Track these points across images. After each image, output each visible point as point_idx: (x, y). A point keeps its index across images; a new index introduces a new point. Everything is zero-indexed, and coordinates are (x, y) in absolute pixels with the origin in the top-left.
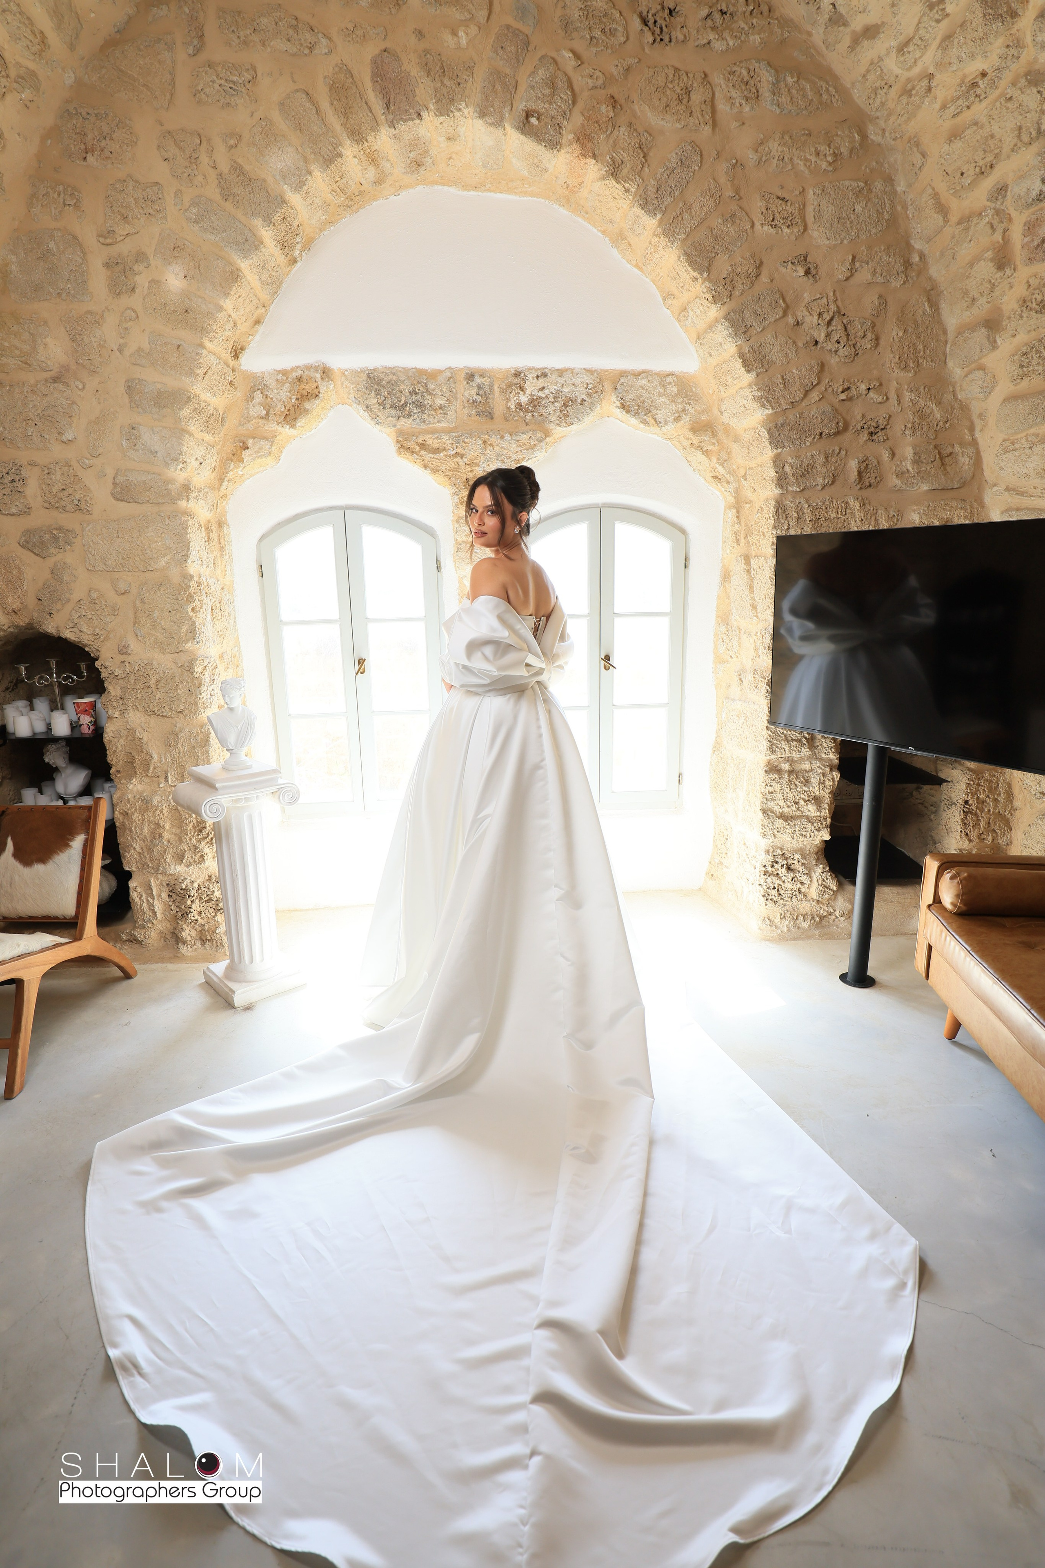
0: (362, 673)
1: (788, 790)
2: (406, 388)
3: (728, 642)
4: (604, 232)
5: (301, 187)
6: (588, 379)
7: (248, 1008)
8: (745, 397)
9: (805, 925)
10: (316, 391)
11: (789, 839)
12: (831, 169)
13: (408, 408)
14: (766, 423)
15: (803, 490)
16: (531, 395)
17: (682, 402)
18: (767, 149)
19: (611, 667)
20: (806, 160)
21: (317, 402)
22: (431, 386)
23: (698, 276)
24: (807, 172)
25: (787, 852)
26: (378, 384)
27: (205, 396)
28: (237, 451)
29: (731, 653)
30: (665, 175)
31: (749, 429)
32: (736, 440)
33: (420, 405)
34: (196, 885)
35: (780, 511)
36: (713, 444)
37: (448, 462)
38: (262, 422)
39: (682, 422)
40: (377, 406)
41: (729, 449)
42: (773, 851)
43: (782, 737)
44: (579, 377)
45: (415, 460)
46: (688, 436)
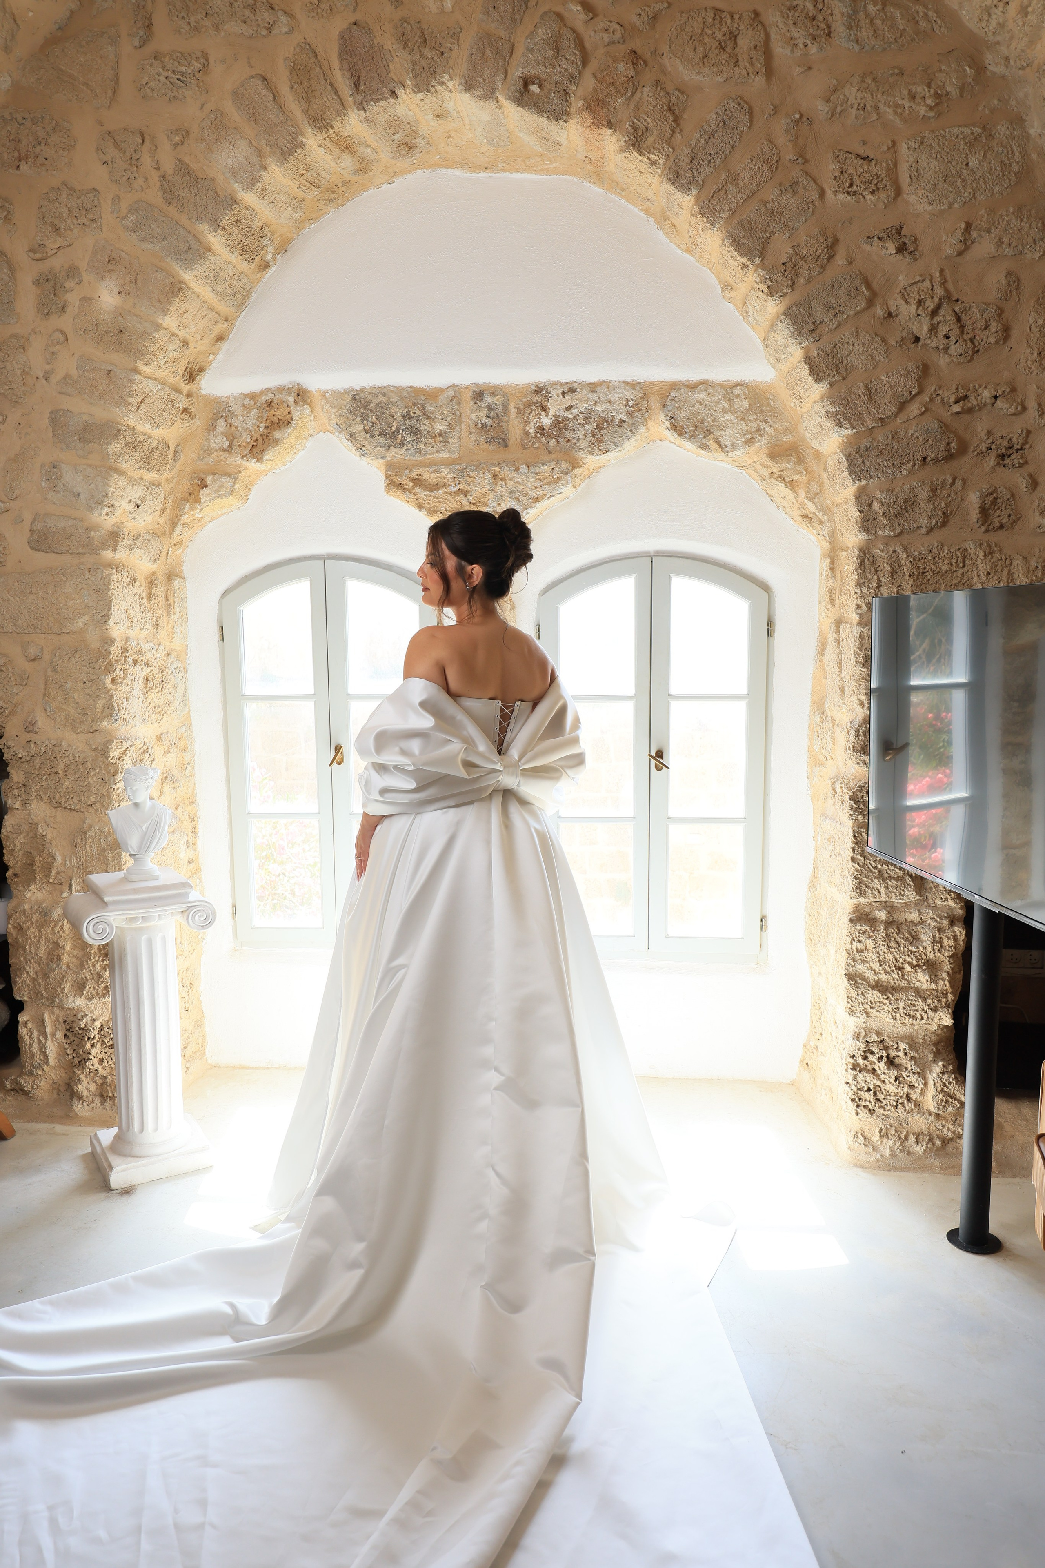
0: (339, 763)
1: (885, 949)
2: (398, 412)
3: (823, 736)
4: (646, 211)
5: (254, 185)
6: (628, 394)
7: (127, 1191)
8: (818, 413)
9: (918, 1149)
10: (288, 417)
11: (889, 1020)
12: (932, 114)
13: (400, 436)
14: (844, 447)
15: (899, 534)
16: (556, 416)
17: (756, 420)
18: (842, 97)
19: (664, 768)
20: (897, 106)
21: (289, 430)
22: (429, 408)
23: (748, 263)
24: (898, 121)
25: (886, 1039)
26: (365, 407)
27: (144, 428)
28: (194, 489)
29: (824, 752)
30: (702, 141)
31: (831, 454)
32: (826, 468)
33: (415, 432)
34: (97, 1024)
35: (866, 562)
36: (800, 473)
37: (448, 501)
38: (224, 455)
39: (756, 445)
40: (363, 433)
41: (820, 478)
42: (866, 1035)
43: (875, 873)
44: (616, 393)
45: (407, 499)
46: (765, 463)
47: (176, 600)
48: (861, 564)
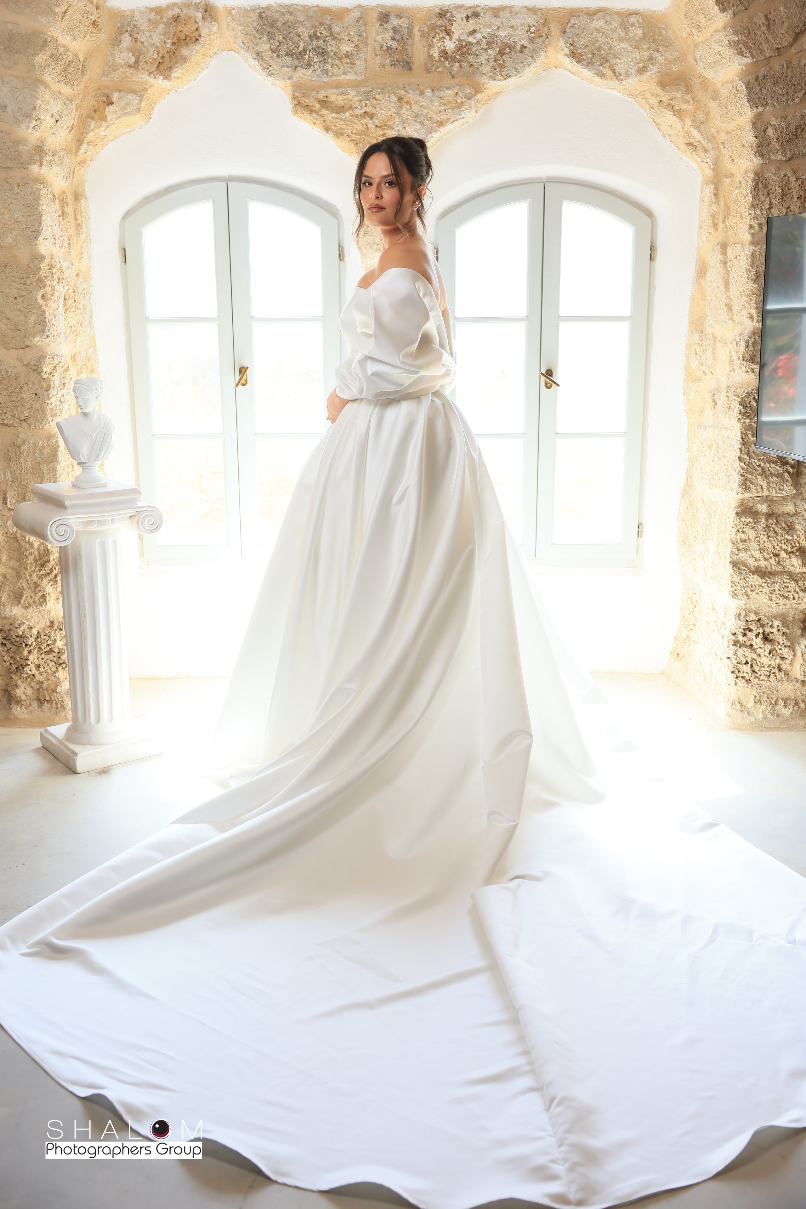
0: (243, 385)
1: (765, 538)
2: (305, 32)
3: (701, 353)
6: (530, 20)
8: (720, 43)
9: (786, 712)
10: (196, 34)
11: (766, 601)
13: (307, 57)
14: (743, 75)
15: (790, 159)
16: (460, 40)
17: (649, 49)
19: (554, 385)
21: (197, 47)
22: (336, 29)
25: (763, 618)
26: (272, 26)
27: (64, 40)
28: (99, 106)
29: (704, 368)
31: (727, 82)
32: (715, 96)
33: (322, 53)
34: (35, 631)
35: (760, 185)
36: (688, 102)
37: (355, 123)
38: (129, 71)
39: (648, 73)
40: (270, 53)
41: (706, 107)
42: (746, 615)
43: (758, 470)
44: (518, 18)
45: (315, 121)
46: (655, 92)
47: (83, 220)
48: (756, 186)
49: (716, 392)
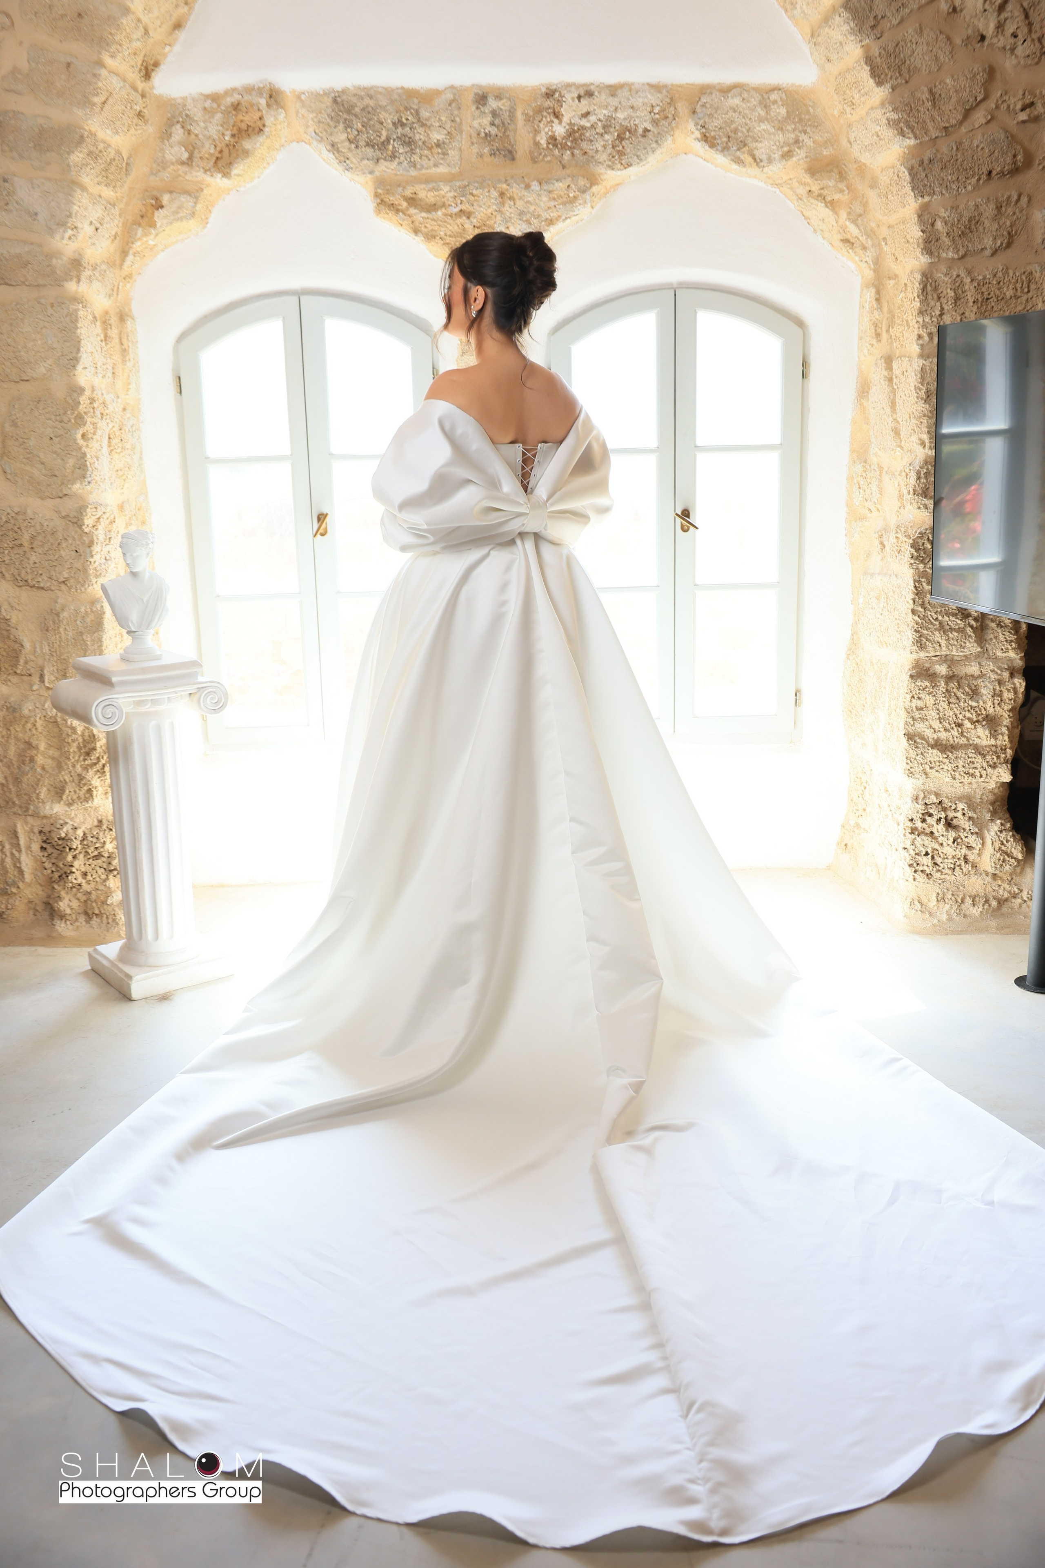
0: (322, 535)
1: (945, 705)
2: (388, 118)
3: (866, 487)
6: (653, 98)
8: (877, 121)
9: (974, 911)
10: (259, 123)
11: (947, 780)
13: (391, 147)
14: (905, 159)
15: (963, 257)
16: (571, 124)
17: (794, 130)
19: (691, 528)
21: (261, 139)
22: (424, 114)
25: (945, 800)
26: (349, 112)
27: (104, 134)
28: (147, 211)
29: (869, 504)
31: (887, 168)
32: (874, 185)
33: (409, 142)
34: (80, 832)
35: (929, 288)
36: (842, 191)
37: (448, 223)
38: (182, 169)
39: (794, 159)
40: (347, 143)
41: (863, 197)
42: (925, 797)
43: (935, 625)
44: (640, 97)
45: (401, 222)
46: (803, 180)
47: (130, 344)
48: (924, 289)
49: (883, 532)
